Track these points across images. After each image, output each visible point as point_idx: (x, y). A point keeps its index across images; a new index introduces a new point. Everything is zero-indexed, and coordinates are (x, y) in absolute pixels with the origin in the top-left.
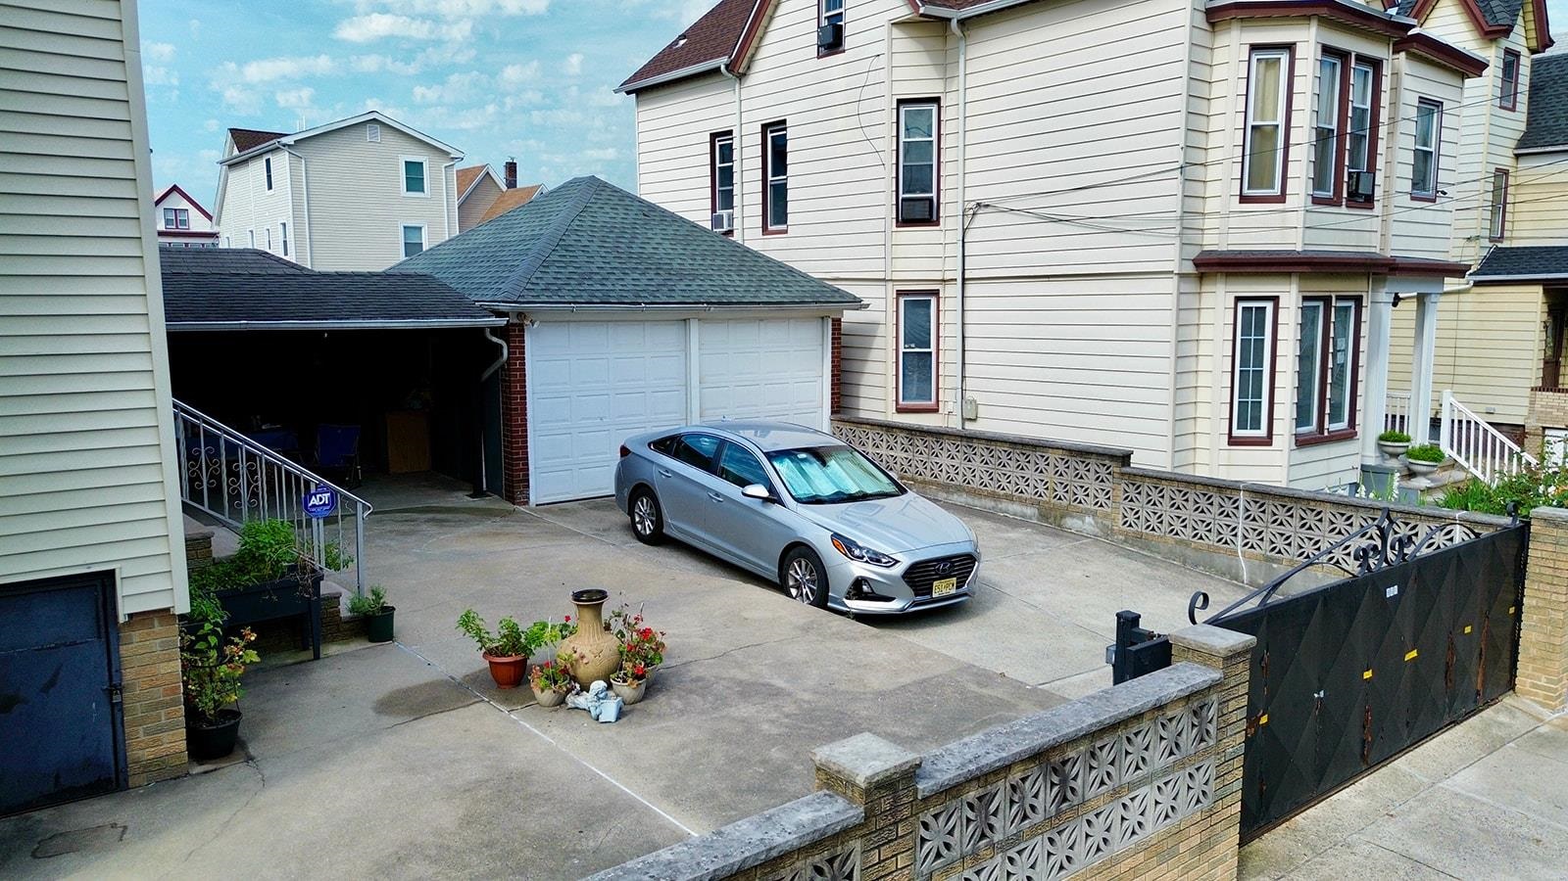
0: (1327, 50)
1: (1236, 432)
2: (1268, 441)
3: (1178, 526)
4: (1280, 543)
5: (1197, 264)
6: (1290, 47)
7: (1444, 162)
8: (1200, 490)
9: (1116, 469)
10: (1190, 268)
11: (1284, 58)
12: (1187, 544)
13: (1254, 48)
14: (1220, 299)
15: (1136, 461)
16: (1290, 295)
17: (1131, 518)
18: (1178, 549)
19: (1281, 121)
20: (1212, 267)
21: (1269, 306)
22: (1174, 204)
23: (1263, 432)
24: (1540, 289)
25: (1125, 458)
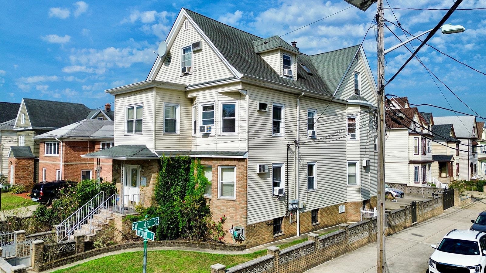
0: (422, 138)
1: (415, 182)
2: (419, 183)
3: (414, 192)
4: (428, 193)
5: (410, 162)
6: (418, 138)
7: (431, 148)
8: (417, 188)
9: (406, 186)
10: (409, 163)
11: (417, 139)
12: (416, 194)
13: (414, 138)
14: (412, 166)
15: (408, 185)
16: (420, 166)
17: (408, 191)
18: (415, 195)
19: (418, 146)
20: (411, 162)
21: (418, 167)
22: (407, 155)
23: (418, 182)
24: (438, 162)
25: (406, 185)
